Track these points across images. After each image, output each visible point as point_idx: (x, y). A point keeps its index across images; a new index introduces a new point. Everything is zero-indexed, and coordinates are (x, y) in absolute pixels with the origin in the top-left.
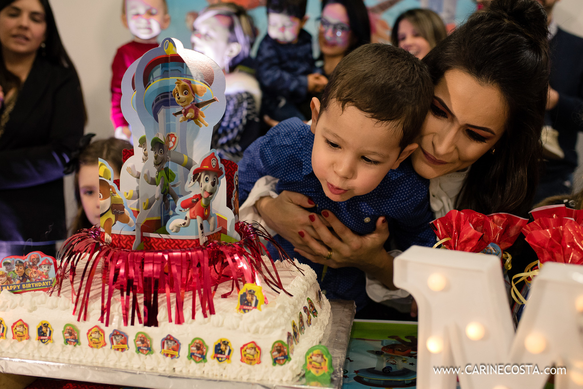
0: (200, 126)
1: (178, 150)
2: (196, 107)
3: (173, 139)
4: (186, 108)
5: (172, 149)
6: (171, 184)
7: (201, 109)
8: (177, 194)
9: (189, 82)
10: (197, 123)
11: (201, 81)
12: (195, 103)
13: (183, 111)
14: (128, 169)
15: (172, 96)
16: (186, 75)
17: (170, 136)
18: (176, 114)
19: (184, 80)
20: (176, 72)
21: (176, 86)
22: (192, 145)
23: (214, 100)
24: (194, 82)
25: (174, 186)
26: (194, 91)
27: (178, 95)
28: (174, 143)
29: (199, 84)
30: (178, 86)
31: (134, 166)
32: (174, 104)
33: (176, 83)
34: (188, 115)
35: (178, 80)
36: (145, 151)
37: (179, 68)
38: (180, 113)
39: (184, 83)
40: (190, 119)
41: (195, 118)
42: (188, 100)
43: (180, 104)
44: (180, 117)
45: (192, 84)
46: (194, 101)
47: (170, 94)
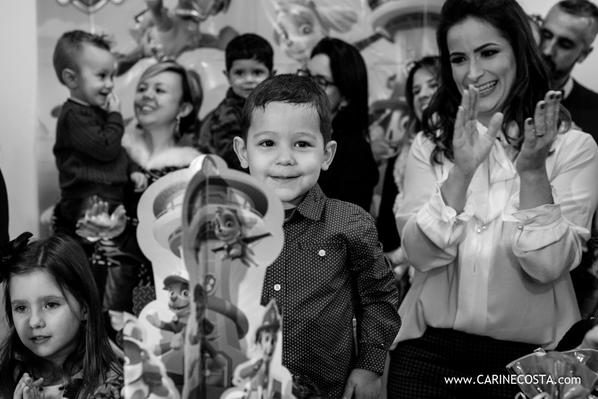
0: (248, 266)
1: (219, 295)
2: (243, 243)
3: (212, 281)
4: (230, 243)
5: (210, 294)
6: (208, 337)
7: (250, 246)
8: (216, 349)
9: (235, 211)
10: (244, 262)
11: (251, 211)
12: (242, 237)
13: (226, 247)
14: (149, 318)
15: (211, 227)
16: (231, 203)
17: (208, 277)
18: (216, 251)
19: (228, 209)
20: (217, 198)
21: (217, 216)
22: (237, 289)
23: (267, 235)
24: (241, 212)
25: (212, 339)
26: (241, 223)
27: (219, 227)
28: (213, 286)
29: (247, 214)
30: (220, 215)
31: (156, 314)
32: (214, 237)
33: (217, 212)
34: (233, 252)
35: (219, 208)
36: (172, 294)
37: (222, 193)
38: (221, 249)
39: (227, 212)
40: (234, 258)
41: (243, 256)
42: (232, 234)
43: (222, 238)
44: (222, 255)
45: (239, 214)
46: (241, 235)
47: (208, 226)
